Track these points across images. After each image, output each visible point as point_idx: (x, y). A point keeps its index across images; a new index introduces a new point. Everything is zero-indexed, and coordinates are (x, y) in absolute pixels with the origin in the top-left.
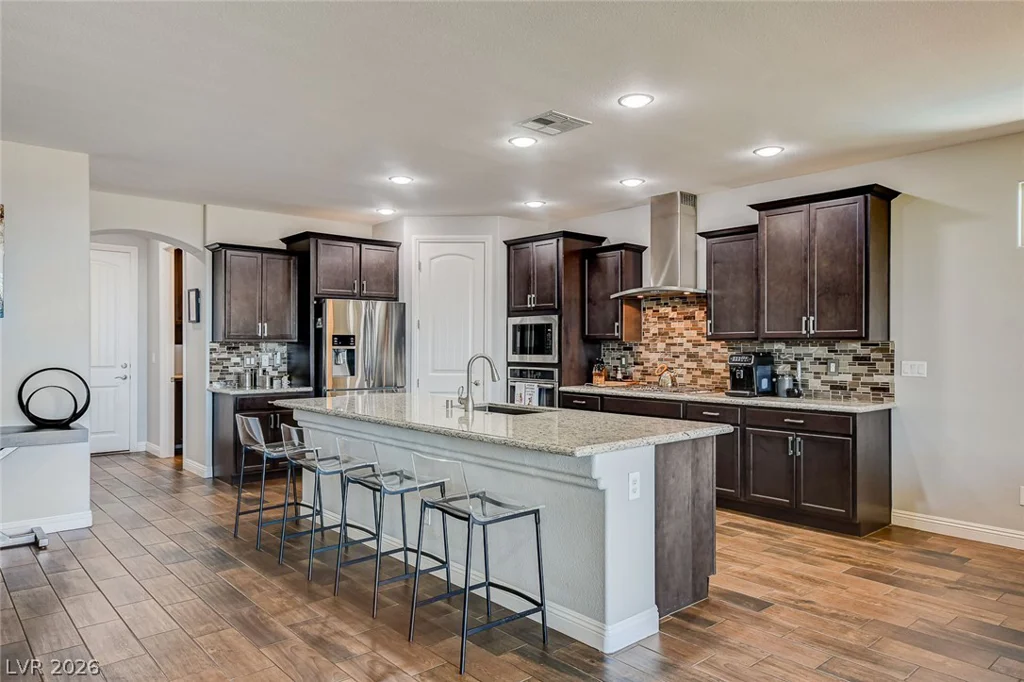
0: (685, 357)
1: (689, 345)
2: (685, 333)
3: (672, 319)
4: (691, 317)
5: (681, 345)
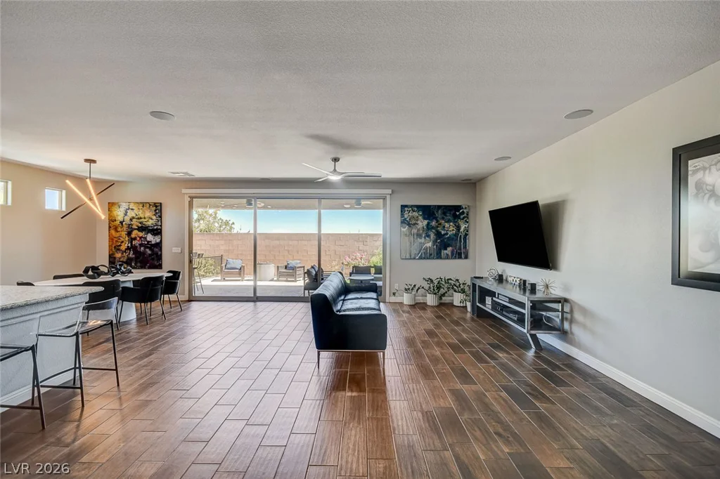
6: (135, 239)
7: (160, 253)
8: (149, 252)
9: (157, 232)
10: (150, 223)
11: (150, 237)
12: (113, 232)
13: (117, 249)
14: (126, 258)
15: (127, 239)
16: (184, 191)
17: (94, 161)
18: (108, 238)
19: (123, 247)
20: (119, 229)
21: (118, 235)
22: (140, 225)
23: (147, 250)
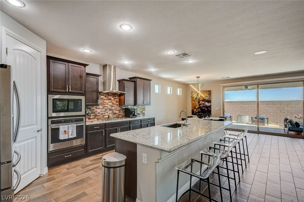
0: (109, 110)
1: (110, 107)
2: (109, 103)
3: (104, 99)
4: (110, 99)
5: (107, 107)
6: (201, 104)
7: (210, 110)
8: (206, 109)
9: (209, 101)
10: (207, 98)
11: (207, 104)
12: (193, 102)
13: (195, 108)
14: (198, 111)
15: (198, 104)
16: (221, 85)
17: (199, 77)
18: (191, 104)
19: (197, 107)
20: (195, 101)
21: (195, 103)
22: (203, 99)
23: (206, 108)
